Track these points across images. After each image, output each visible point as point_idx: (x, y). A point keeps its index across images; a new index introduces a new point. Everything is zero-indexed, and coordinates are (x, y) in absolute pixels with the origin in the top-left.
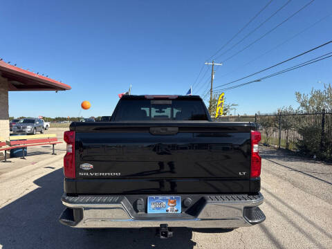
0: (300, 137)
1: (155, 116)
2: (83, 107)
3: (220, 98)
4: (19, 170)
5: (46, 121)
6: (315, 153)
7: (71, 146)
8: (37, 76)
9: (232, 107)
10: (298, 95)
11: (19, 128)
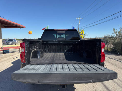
0: (113, 46)
1: (58, 38)
2: (29, 33)
3: (82, 31)
4: (6, 58)
5: (17, 40)
6: (119, 52)
7: (23, 49)
8: (12, 22)
9: (87, 35)
10: (114, 30)
11: (7, 42)
